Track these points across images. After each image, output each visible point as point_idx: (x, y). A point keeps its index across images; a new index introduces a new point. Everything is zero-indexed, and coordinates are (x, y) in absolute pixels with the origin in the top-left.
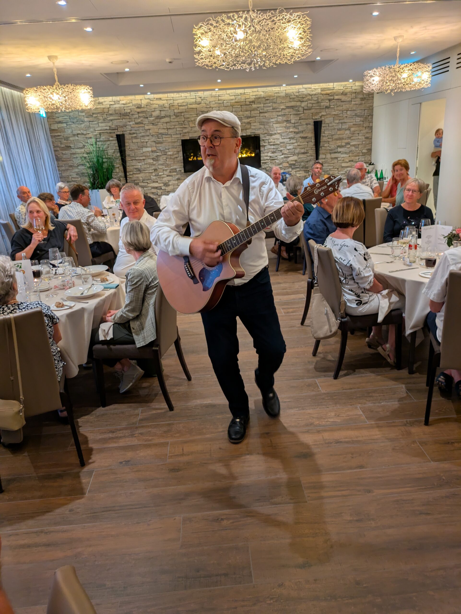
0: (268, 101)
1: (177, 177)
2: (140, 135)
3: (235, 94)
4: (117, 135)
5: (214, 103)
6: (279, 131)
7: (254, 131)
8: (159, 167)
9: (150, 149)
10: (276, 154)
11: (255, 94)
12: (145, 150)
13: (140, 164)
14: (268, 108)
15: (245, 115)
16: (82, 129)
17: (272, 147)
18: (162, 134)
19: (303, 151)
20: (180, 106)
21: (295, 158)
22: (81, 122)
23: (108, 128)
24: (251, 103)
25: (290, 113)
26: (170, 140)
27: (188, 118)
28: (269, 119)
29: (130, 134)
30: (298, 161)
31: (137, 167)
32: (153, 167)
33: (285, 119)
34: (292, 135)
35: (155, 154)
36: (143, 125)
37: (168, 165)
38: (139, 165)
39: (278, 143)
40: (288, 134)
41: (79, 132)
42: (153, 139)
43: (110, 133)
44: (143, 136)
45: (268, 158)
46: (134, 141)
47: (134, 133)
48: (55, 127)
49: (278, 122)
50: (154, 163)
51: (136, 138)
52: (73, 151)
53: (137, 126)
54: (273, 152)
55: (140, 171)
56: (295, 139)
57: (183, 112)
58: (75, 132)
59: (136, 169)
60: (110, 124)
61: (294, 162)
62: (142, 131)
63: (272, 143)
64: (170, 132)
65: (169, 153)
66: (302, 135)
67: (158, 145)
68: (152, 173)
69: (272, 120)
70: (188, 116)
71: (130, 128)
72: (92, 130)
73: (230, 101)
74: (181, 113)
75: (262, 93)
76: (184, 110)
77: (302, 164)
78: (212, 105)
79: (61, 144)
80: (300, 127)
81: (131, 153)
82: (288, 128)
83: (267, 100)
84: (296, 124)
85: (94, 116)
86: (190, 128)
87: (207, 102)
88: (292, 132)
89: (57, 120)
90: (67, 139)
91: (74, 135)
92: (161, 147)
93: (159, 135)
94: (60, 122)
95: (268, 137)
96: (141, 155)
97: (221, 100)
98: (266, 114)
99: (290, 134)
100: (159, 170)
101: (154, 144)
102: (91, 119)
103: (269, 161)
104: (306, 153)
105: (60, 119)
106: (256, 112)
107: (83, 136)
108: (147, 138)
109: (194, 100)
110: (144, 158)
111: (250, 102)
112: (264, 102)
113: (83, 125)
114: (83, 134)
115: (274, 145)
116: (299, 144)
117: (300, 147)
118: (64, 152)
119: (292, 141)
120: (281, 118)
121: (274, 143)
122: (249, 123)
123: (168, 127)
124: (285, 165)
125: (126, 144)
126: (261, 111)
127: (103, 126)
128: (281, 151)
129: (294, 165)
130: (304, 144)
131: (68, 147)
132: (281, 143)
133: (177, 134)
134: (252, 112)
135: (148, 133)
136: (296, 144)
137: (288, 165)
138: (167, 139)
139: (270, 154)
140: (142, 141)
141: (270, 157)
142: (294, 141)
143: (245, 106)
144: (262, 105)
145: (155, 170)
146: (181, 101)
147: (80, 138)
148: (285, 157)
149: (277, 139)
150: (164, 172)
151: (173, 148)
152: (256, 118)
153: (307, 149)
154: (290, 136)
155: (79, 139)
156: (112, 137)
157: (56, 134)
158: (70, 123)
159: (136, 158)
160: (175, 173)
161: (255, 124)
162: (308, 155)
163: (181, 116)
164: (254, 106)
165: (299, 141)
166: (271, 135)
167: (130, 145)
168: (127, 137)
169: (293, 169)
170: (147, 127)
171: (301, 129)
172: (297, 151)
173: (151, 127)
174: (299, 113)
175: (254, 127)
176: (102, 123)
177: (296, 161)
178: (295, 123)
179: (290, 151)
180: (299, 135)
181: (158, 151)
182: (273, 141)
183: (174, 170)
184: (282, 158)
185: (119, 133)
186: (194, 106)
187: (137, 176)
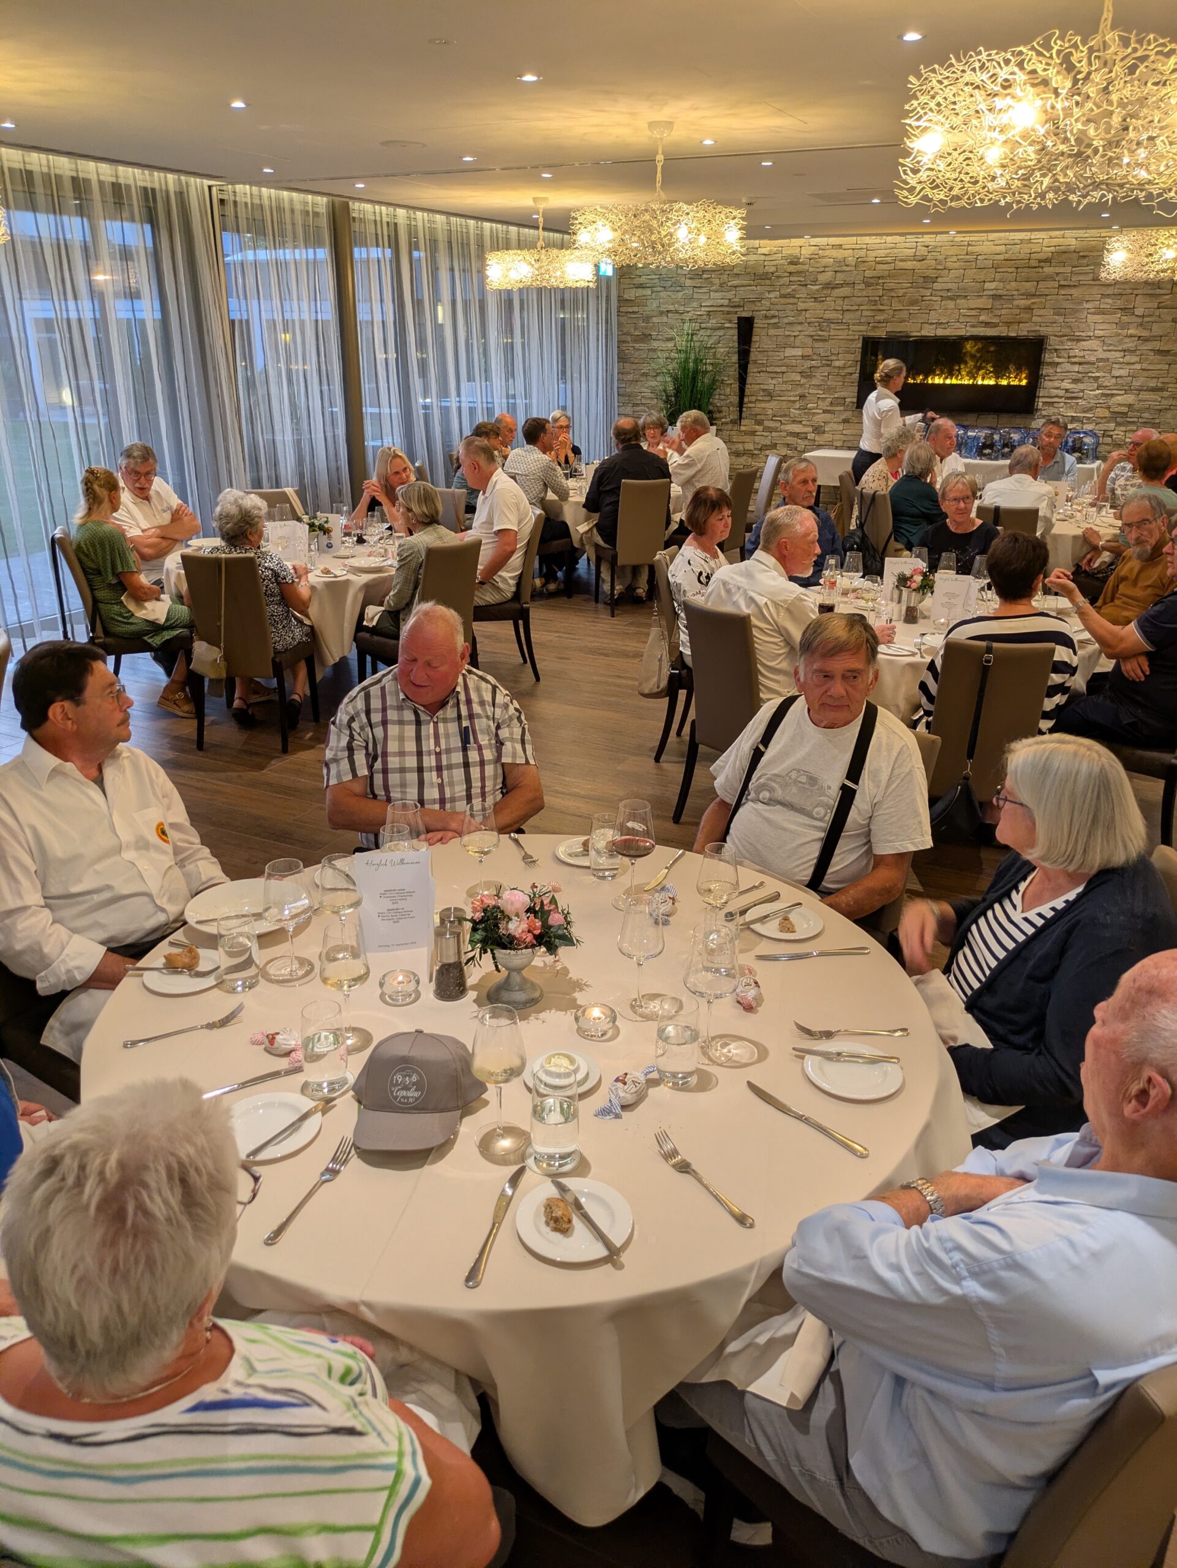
0: (1085, 261)
1: (843, 417)
2: (786, 320)
3: (1007, 242)
4: (739, 318)
5: (954, 259)
6: (1098, 333)
7: (1038, 328)
8: (811, 391)
9: (798, 352)
10: (1081, 386)
11: (1055, 242)
12: (789, 352)
13: (774, 382)
14: (1081, 278)
15: (1023, 291)
16: (678, 303)
17: (1076, 368)
18: (830, 321)
19: (1152, 384)
20: (879, 263)
21: (1130, 399)
22: (678, 288)
23: (726, 302)
24: (1042, 264)
25: (1135, 292)
26: (843, 335)
27: (892, 290)
28: (1080, 303)
29: (766, 317)
30: (1137, 406)
31: (766, 387)
32: (799, 391)
33: (1119, 303)
34: (1130, 344)
35: (809, 364)
36: (795, 301)
37: (829, 390)
38: (771, 384)
39: (1093, 359)
40: (1120, 342)
41: (671, 308)
42: (810, 331)
43: (728, 313)
44: (789, 323)
45: (1061, 393)
46: (772, 332)
47: (774, 317)
48: (630, 294)
49: (1100, 312)
50: (803, 381)
51: (776, 326)
52: (655, 344)
53: (783, 301)
54: (1075, 381)
55: (770, 395)
56: (1138, 353)
57: (883, 277)
58: (664, 308)
59: (764, 390)
60: (730, 295)
61: (1125, 409)
62: (790, 313)
63: (1073, 360)
64: (848, 317)
65: (837, 364)
66: (1157, 345)
67: (816, 345)
68: (794, 402)
69: (1087, 306)
70: (892, 286)
71: (768, 304)
72: (695, 304)
73: (991, 257)
74: (879, 278)
75: (1074, 242)
76: (886, 273)
77: (1146, 415)
78: (949, 265)
79: (635, 329)
80: (1155, 327)
81: (760, 356)
82: (1124, 326)
83: (1084, 257)
84: (1146, 319)
85: (705, 276)
86: (891, 312)
87: (939, 257)
88: (1131, 336)
89: (637, 281)
90: (647, 319)
91: (661, 313)
92: (822, 348)
93: (823, 323)
94: (641, 286)
95: (1069, 345)
96: (780, 363)
97: (972, 253)
98: (1073, 291)
99: (1127, 340)
100: (809, 397)
101: (809, 341)
102: (697, 282)
103: (1063, 400)
104: (1161, 390)
105: (643, 280)
106: (1051, 284)
107: (677, 316)
108: (799, 328)
109: (911, 252)
110: (784, 369)
111: (1040, 261)
112: (1076, 263)
113: (681, 294)
114: (677, 312)
115: (1080, 364)
116: (1145, 366)
117: (1146, 374)
118: (637, 346)
119: (1128, 359)
120: (1110, 301)
121: (1082, 360)
122: (1029, 309)
123: (845, 308)
124: (1102, 412)
125: (754, 338)
126: (1062, 283)
127: (718, 298)
128: (1096, 379)
129: (1125, 414)
130: (1159, 367)
131: (646, 337)
132: (1102, 360)
133: (860, 324)
134: (1041, 285)
135: (801, 319)
136: (1138, 366)
137: (1107, 414)
138: (839, 333)
139: (1066, 385)
140: (788, 333)
141: (1067, 390)
142: (1136, 359)
143: (1026, 270)
144: (1069, 269)
145: (802, 397)
146: (882, 253)
147: (672, 319)
148: (1103, 395)
149: (1091, 349)
150: (820, 402)
151: (847, 352)
152: (1049, 298)
153: (1165, 380)
154: (1125, 347)
155: (669, 321)
156: (730, 322)
157: (630, 310)
158: (659, 289)
159: (768, 369)
160: (842, 408)
161: (1042, 312)
162: (1166, 394)
163: (877, 284)
164: (1048, 270)
165: (1147, 359)
166: (1079, 340)
167: (761, 340)
168: (758, 323)
169: (1118, 424)
170: (801, 306)
171: (1157, 329)
172: (1137, 383)
173: (811, 304)
174: (1158, 291)
175: (1039, 319)
176: (716, 291)
177: (1130, 406)
178: (1143, 316)
179: (1120, 381)
180: (1150, 346)
181: (815, 357)
182: (1082, 354)
183: (840, 401)
184: (1096, 396)
185: (744, 315)
186: (909, 265)
187: (763, 405)
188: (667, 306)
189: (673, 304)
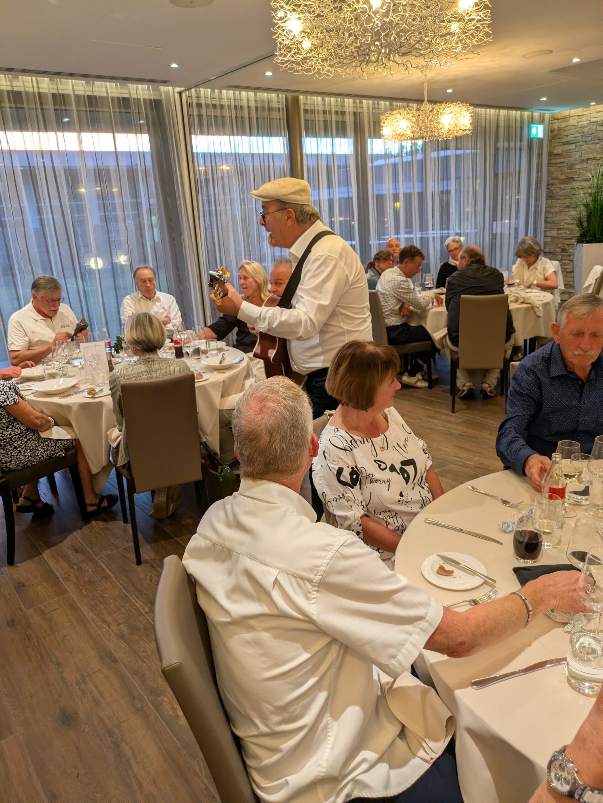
16: (596, 152)
41: (591, 156)
48: (559, 150)
52: (575, 184)
58: (584, 157)
79: (562, 174)
89: (565, 140)
90: (571, 166)
94: (568, 143)
105: (569, 138)
118: (562, 186)
131: (569, 180)
147: (591, 165)
157: (558, 161)
158: (581, 143)
188: (587, 155)
189: (592, 153)
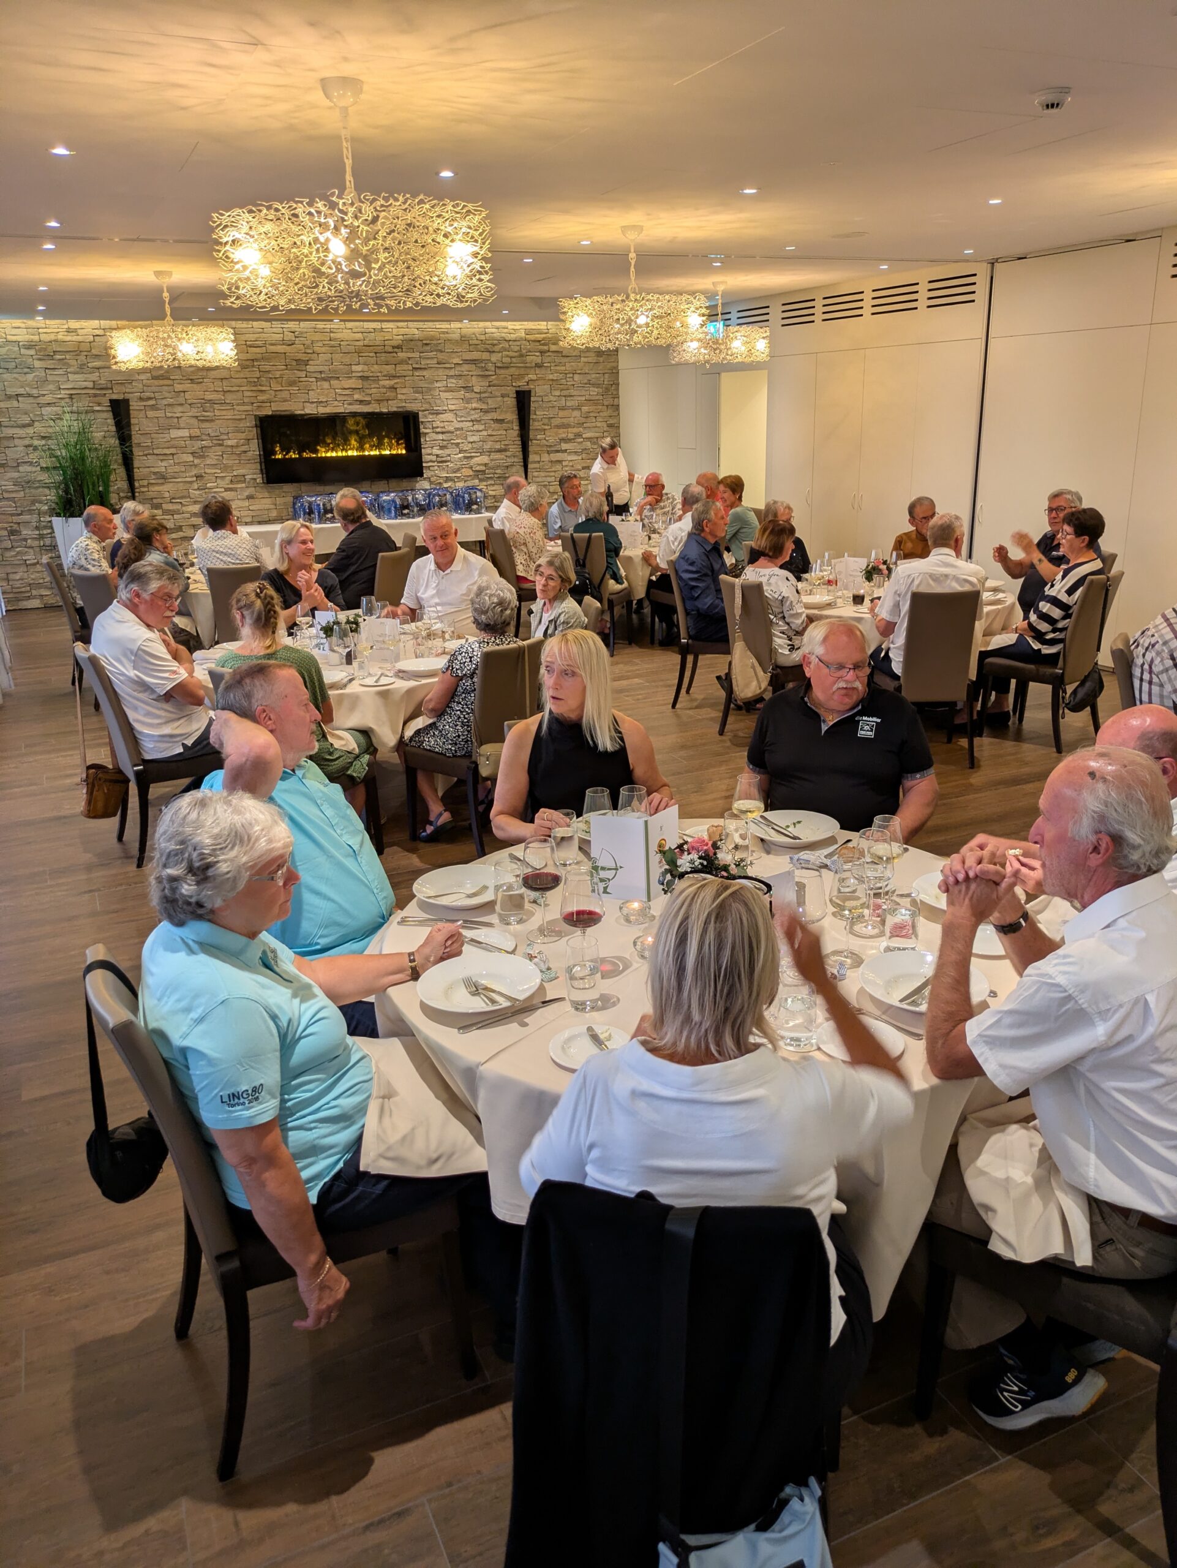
0: (428, 348)
1: (246, 494)
2: (165, 402)
3: (363, 330)
4: (111, 401)
5: (320, 344)
6: (453, 407)
7: (404, 404)
8: (208, 471)
9: (185, 433)
10: (447, 452)
11: (402, 331)
12: (175, 433)
13: (164, 464)
14: (428, 362)
15: (386, 373)
16: (29, 385)
17: (440, 437)
18: (212, 402)
19: (498, 446)
20: (251, 346)
21: (485, 459)
22: (26, 370)
23: (91, 385)
24: (396, 350)
25: (470, 373)
26: (229, 415)
27: (268, 372)
28: (432, 383)
29: (141, 399)
30: (492, 464)
31: (157, 470)
32: (195, 472)
33: (461, 383)
34: (476, 416)
35: (199, 444)
36: (170, 382)
37: (225, 468)
38: (161, 466)
39: (451, 429)
40: (468, 413)
41: (21, 391)
42: (194, 412)
43: (95, 395)
44: (169, 405)
45: (434, 458)
46: (151, 414)
47: (150, 399)
49: (449, 390)
50: (196, 461)
51: (153, 408)
52: (8, 432)
53: (156, 382)
54: (442, 448)
55: (163, 478)
56: (483, 422)
57: (257, 360)
58: (11, 391)
59: (155, 473)
60: (94, 376)
61: (483, 468)
62: (167, 395)
63: (439, 430)
64: (230, 398)
65: (230, 443)
66: (495, 416)
67: (204, 425)
68: (191, 482)
69: (438, 385)
70: (268, 368)
71: (141, 386)
72: (51, 387)
73: (352, 343)
74: (253, 360)
75: (416, 332)
76: (260, 356)
77: (499, 471)
78: (316, 349)
80: (490, 401)
81: (142, 439)
82: (468, 401)
83: (426, 344)
84: (483, 395)
85: (58, 357)
86: (273, 393)
87: (306, 342)
88: (475, 409)
91: (9, 397)
92: (211, 429)
93: (206, 404)
95: (430, 418)
96: (167, 445)
97: (335, 339)
98: (425, 373)
99: (473, 412)
100: (207, 477)
101: (194, 422)
102: (49, 364)
103: (436, 464)
104: (505, 450)
106: (405, 367)
107: (31, 400)
108: (180, 409)
109: (279, 337)
110: (173, 451)
111: (394, 347)
112: (421, 350)
113: (30, 377)
114: (29, 395)
115: (443, 433)
116: (490, 432)
117: (492, 438)
119: (476, 427)
120: (454, 381)
121: (444, 430)
122: (393, 388)
123: (226, 389)
124: (467, 472)
125: (133, 421)
126: (414, 366)
127: (79, 380)
128: (457, 444)
129: (484, 471)
130: (499, 433)
132: (457, 429)
133: (244, 404)
134: (398, 368)
135: (181, 400)
136: (485, 433)
137: (471, 473)
138: (224, 413)
139: (436, 451)
140: (169, 415)
141: (437, 456)
142: (482, 427)
143: (383, 355)
144: (417, 355)
145: (199, 477)
146: (252, 337)
147: (24, 404)
148: (465, 457)
149: (447, 421)
150: (219, 481)
151: (238, 432)
152: (407, 378)
153: (506, 443)
154: (473, 417)
155: (21, 405)
156: (99, 404)
159: (156, 451)
160: (244, 485)
161: (404, 391)
162: (508, 454)
163: (253, 366)
164: (402, 355)
165: (490, 427)
166: (438, 413)
167: (141, 422)
168: (134, 405)
169: (481, 480)
170: (178, 387)
171: (492, 403)
172: (487, 446)
173: (187, 386)
174: (487, 373)
175: (403, 397)
176: (75, 373)
177: (486, 465)
178: (480, 393)
179: (475, 445)
180: (490, 416)
181: (204, 437)
182: (442, 425)
183: (239, 479)
184: (460, 458)
185: (115, 397)
186: (280, 349)
187: (157, 488)
188: (15, 390)
189: (22, 387)
